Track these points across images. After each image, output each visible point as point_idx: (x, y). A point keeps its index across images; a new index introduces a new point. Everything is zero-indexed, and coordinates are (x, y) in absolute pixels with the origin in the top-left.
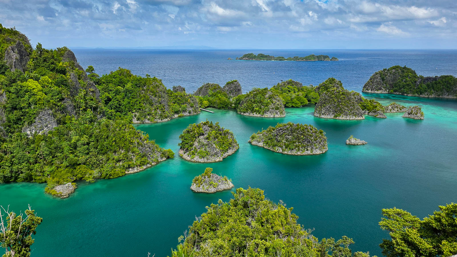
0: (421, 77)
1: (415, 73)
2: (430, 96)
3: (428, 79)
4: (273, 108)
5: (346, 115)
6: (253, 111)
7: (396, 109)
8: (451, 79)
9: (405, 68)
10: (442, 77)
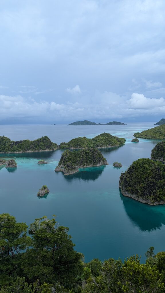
0: (13, 142)
1: (10, 140)
2: (20, 152)
3: (17, 142)
7: (1, 163)
8: (28, 141)
9: (3, 137)
10: (24, 141)
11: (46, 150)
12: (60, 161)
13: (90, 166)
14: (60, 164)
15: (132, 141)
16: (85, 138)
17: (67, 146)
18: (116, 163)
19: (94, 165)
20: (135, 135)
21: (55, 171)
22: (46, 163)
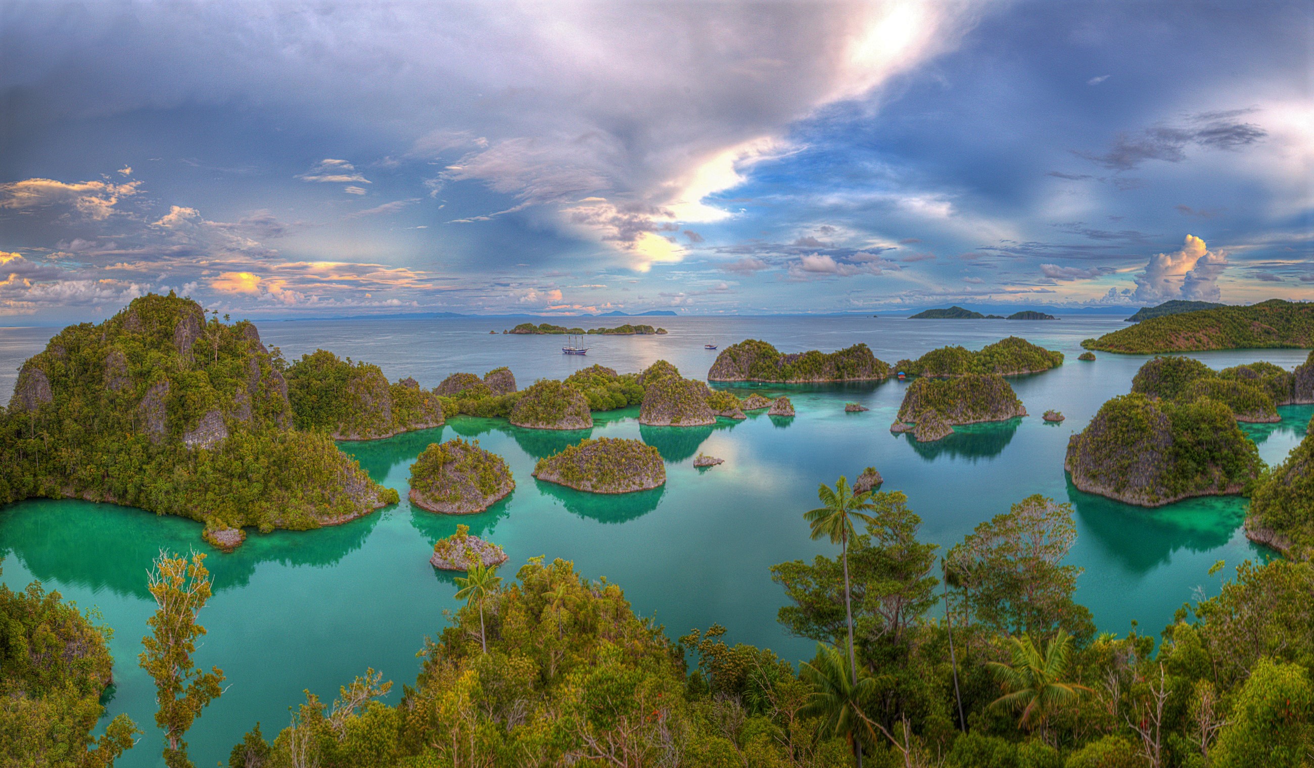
0: (784, 355)
1: (775, 350)
3: (792, 357)
4: (571, 414)
5: (688, 418)
6: (537, 419)
7: (757, 404)
8: (818, 356)
9: (760, 342)
10: (808, 354)
11: (861, 379)
12: (902, 408)
13: (982, 420)
14: (902, 413)
15: (1079, 358)
16: (961, 349)
17: (915, 371)
19: (993, 417)
20: (1085, 344)
21: (892, 432)
22: (867, 410)
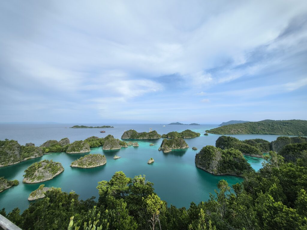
1: (136, 132)
3: (140, 133)
4: (84, 149)
5: (115, 148)
6: (74, 150)
7: (131, 144)
8: (145, 133)
9: (133, 130)
11: (155, 138)
12: (161, 145)
13: (178, 148)
15: (204, 135)
16: (176, 132)
17: (166, 136)
18: (194, 148)
19: (181, 148)
20: (206, 131)
21: (159, 150)
